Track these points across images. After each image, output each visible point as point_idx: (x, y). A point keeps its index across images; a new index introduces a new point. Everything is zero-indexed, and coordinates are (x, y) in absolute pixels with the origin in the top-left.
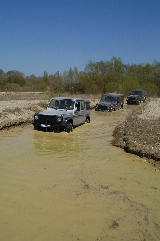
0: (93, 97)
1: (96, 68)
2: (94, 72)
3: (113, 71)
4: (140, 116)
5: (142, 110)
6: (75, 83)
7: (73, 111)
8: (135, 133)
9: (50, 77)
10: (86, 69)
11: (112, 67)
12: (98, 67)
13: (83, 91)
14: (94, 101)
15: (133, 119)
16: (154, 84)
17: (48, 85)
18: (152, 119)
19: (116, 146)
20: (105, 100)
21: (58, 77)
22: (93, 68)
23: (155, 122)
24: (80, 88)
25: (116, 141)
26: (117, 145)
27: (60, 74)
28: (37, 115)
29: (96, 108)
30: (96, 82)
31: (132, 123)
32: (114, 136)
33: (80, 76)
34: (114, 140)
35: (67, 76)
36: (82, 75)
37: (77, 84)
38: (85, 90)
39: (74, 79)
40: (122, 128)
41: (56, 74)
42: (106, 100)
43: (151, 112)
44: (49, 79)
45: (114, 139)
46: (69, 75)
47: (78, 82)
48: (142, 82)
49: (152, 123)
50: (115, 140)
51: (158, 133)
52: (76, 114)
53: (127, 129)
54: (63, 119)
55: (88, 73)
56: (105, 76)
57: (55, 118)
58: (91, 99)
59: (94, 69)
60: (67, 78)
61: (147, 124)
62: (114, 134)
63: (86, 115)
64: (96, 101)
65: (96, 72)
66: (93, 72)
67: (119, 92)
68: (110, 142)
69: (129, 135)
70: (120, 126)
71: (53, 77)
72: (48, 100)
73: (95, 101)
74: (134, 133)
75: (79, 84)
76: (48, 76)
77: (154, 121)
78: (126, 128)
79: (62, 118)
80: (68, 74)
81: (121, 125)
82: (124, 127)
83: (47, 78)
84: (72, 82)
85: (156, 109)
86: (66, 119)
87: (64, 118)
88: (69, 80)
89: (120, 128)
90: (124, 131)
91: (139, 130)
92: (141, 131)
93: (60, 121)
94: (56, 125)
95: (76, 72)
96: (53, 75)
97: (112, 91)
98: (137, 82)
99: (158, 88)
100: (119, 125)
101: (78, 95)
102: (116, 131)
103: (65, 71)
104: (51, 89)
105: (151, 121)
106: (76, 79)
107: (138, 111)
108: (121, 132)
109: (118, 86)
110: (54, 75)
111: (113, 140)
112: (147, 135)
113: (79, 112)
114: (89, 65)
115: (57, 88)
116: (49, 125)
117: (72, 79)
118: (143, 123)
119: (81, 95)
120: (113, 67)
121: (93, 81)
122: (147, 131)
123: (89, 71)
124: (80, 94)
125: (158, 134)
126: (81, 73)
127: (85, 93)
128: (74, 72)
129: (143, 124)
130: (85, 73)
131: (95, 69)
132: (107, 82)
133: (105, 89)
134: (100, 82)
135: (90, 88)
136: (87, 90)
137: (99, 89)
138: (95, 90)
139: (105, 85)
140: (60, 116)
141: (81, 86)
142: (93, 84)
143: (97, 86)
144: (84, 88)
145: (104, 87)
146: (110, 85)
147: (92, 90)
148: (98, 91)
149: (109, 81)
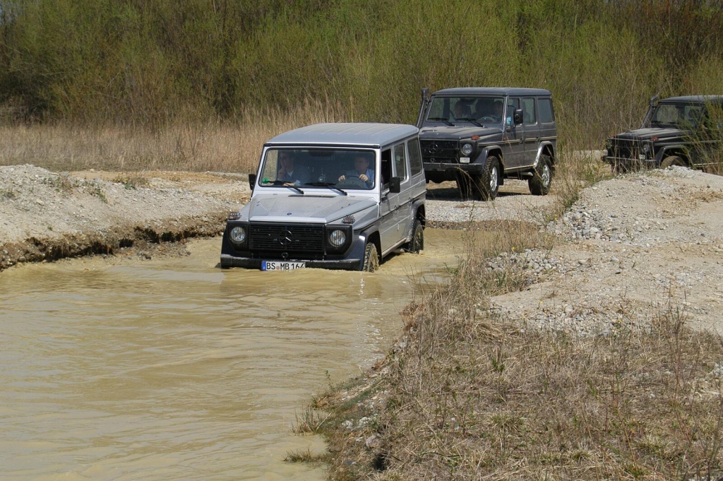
0: (129, 146)
4: (511, 305)
5: (529, 255)
8: (467, 442)
13: (42, 93)
14: (130, 184)
15: (455, 334)
16: (633, 41)
18: (606, 329)
23: (627, 350)
24: (13, 68)
30: (149, 17)
31: (445, 365)
38: (59, 90)
40: (365, 412)
43: (606, 268)
48: (537, 27)
49: (607, 356)
51: (651, 440)
53: (403, 415)
54: (353, 234)
58: (108, 167)
61: (568, 372)
64: (154, 182)
67: (345, 103)
69: (419, 460)
70: (346, 396)
73: (143, 182)
74: (458, 444)
75: (7, 32)
77: (620, 339)
78: (392, 404)
79: (348, 232)
81: (357, 382)
82: (378, 399)
85: (648, 241)
89: (348, 407)
90: (379, 429)
91: (496, 420)
92: (513, 425)
98: (493, 21)
99: (669, 67)
100: (340, 388)
105: (600, 340)
107: (499, 265)
108: (350, 445)
109: (337, 54)
112: (563, 461)
118: (536, 358)
119: (22, 130)
121: (130, 14)
122: (559, 429)
124: (15, 123)
125: (645, 449)
127: (54, 110)
129: (533, 373)
133: (228, 79)
134: (185, 18)
135: (104, 68)
136: (74, 92)
137: (179, 76)
138: (148, 86)
139: (227, 49)
140: (339, 222)
141: (20, 50)
142: (125, 39)
143: (158, 55)
144: (47, 72)
145: (219, 62)
146: (271, 49)
147: (122, 89)
148: (173, 96)
149: (262, 16)
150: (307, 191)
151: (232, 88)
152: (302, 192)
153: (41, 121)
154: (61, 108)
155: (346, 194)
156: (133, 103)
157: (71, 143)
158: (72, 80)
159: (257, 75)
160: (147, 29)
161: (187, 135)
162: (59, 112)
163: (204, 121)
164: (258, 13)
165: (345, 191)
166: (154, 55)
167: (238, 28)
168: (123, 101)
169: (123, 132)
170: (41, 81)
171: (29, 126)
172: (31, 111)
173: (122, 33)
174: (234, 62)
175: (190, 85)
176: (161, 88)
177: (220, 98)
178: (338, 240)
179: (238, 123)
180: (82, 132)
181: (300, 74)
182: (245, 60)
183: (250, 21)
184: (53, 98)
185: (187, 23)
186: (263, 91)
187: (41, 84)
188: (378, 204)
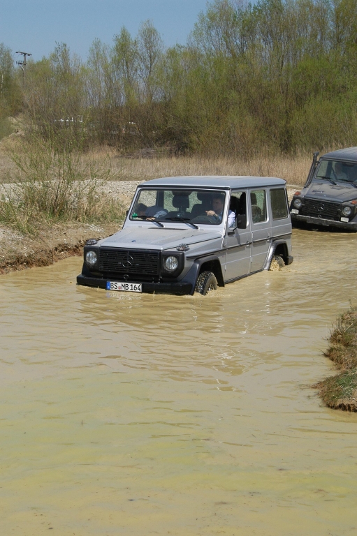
1: (248, 30)
2: (237, 51)
3: (328, 44)
6: (144, 101)
7: (221, 230)
9: (22, 74)
10: (197, 34)
11: (322, 24)
12: (258, 27)
13: (185, 140)
17: (15, 113)
19: (343, 407)
20: (326, 178)
21: (65, 75)
22: (230, 31)
24: (170, 125)
25: (344, 385)
26: (346, 402)
27: (71, 57)
28: (94, 249)
29: (294, 211)
30: (244, 97)
32: (332, 359)
33: (171, 71)
34: (332, 378)
35: (106, 69)
36: (182, 63)
37: (155, 105)
38: (194, 138)
39: (142, 85)
41: (54, 57)
42: (332, 176)
44: (19, 83)
45: (334, 374)
46: (117, 62)
47: (158, 97)
50: (336, 378)
52: (234, 238)
54: (186, 262)
55: (208, 56)
56: (288, 71)
57: (156, 257)
59: (238, 35)
60: (108, 77)
62: (331, 350)
63: (273, 239)
65: (247, 52)
66: (231, 52)
68: (314, 387)
71: (38, 71)
72: (13, 185)
75: (167, 106)
76: (16, 66)
79: (180, 258)
80: (109, 60)
83: (7, 79)
84: (128, 96)
86: (196, 258)
87: (188, 257)
88: (117, 90)
93: (173, 267)
94: (162, 281)
95: (149, 48)
96: (39, 64)
97: (323, 144)
101: (159, 158)
102: (343, 334)
103: (97, 45)
104: (31, 131)
106: (149, 83)
109: (351, 118)
110: (43, 63)
111: (328, 380)
113: (241, 232)
114: (212, 18)
115: (58, 125)
116: (137, 285)
117: (129, 82)
119: (174, 159)
120: (331, 25)
121: (234, 95)
123: (210, 45)
124: (170, 156)
126: (172, 54)
127: (191, 148)
128: (141, 48)
130: (194, 55)
131: (243, 36)
132: (300, 100)
133: (288, 132)
134: (264, 98)
135: (219, 126)
136: (202, 138)
137: (261, 130)
138: (243, 136)
139: (287, 114)
140: (175, 250)
141: (173, 115)
142: (231, 110)
143: (249, 119)
144: (188, 128)
145: (283, 123)
146: (312, 115)
147: (229, 137)
148: (257, 141)
149: (308, 96)
150: (166, 225)
151: (290, 137)
152: (162, 226)
153: (184, 154)
154: (195, 147)
155: (197, 228)
156: (235, 145)
157: (200, 167)
158: (201, 132)
159: (305, 129)
160: (243, 103)
161: (265, 162)
162: (194, 150)
163: (274, 155)
164: (305, 94)
165: (196, 225)
166: (247, 118)
167: (294, 103)
168: (229, 144)
169: (229, 161)
170: (185, 133)
171: (177, 158)
172: (179, 149)
173: (229, 106)
174: (291, 122)
175: (267, 135)
176: (250, 136)
177: (283, 142)
178: (171, 265)
179: (293, 156)
180: (207, 161)
181: (328, 129)
182: (297, 121)
183: (301, 98)
184: (191, 142)
185: (266, 100)
186: (308, 138)
187: (185, 134)
188: (223, 237)
